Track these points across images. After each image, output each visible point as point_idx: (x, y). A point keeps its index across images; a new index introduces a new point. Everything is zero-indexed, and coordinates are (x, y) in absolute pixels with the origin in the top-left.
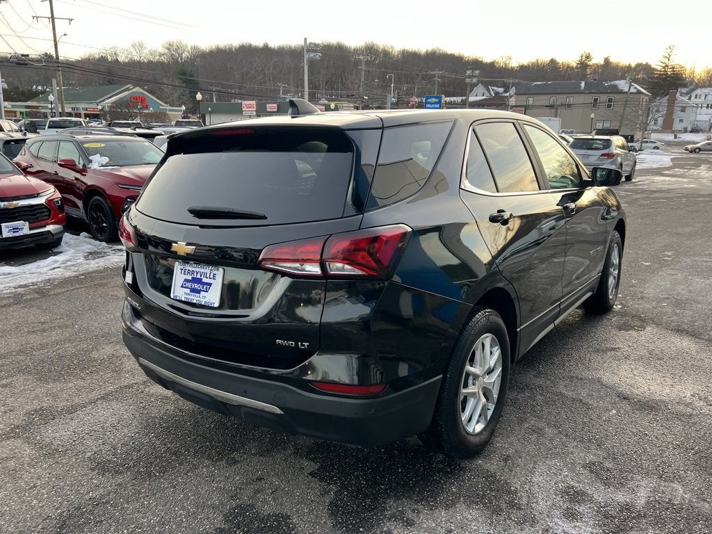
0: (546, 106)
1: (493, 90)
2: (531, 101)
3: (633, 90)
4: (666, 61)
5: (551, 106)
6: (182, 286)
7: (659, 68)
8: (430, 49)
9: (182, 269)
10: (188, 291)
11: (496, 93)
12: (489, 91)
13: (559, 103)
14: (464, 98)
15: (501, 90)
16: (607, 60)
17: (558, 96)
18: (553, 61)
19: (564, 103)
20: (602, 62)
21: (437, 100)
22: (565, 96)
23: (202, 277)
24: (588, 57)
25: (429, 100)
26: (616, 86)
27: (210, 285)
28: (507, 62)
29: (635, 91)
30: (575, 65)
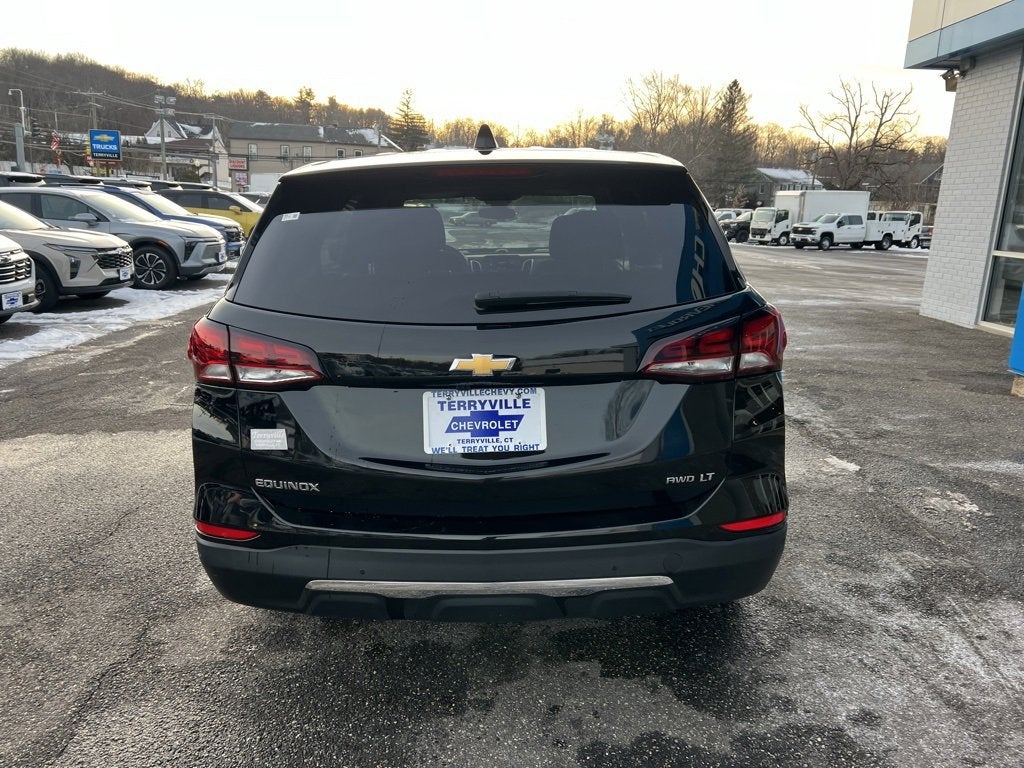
0: (278, 158)
1: (184, 129)
2: (254, 149)
3: (383, 143)
4: (405, 109)
5: (284, 158)
6: (449, 430)
7: (399, 117)
8: (64, 55)
9: (442, 403)
10: (468, 436)
11: (191, 134)
12: (177, 129)
13: (293, 154)
14: (141, 137)
15: (196, 130)
16: (332, 101)
17: (292, 145)
18: (261, 94)
19: (300, 155)
20: (327, 104)
21: (112, 138)
22: (300, 145)
23: (497, 408)
24: (309, 94)
25: (97, 137)
26: (362, 137)
27: (519, 418)
28: (198, 88)
29: (386, 145)
30: (293, 103)
